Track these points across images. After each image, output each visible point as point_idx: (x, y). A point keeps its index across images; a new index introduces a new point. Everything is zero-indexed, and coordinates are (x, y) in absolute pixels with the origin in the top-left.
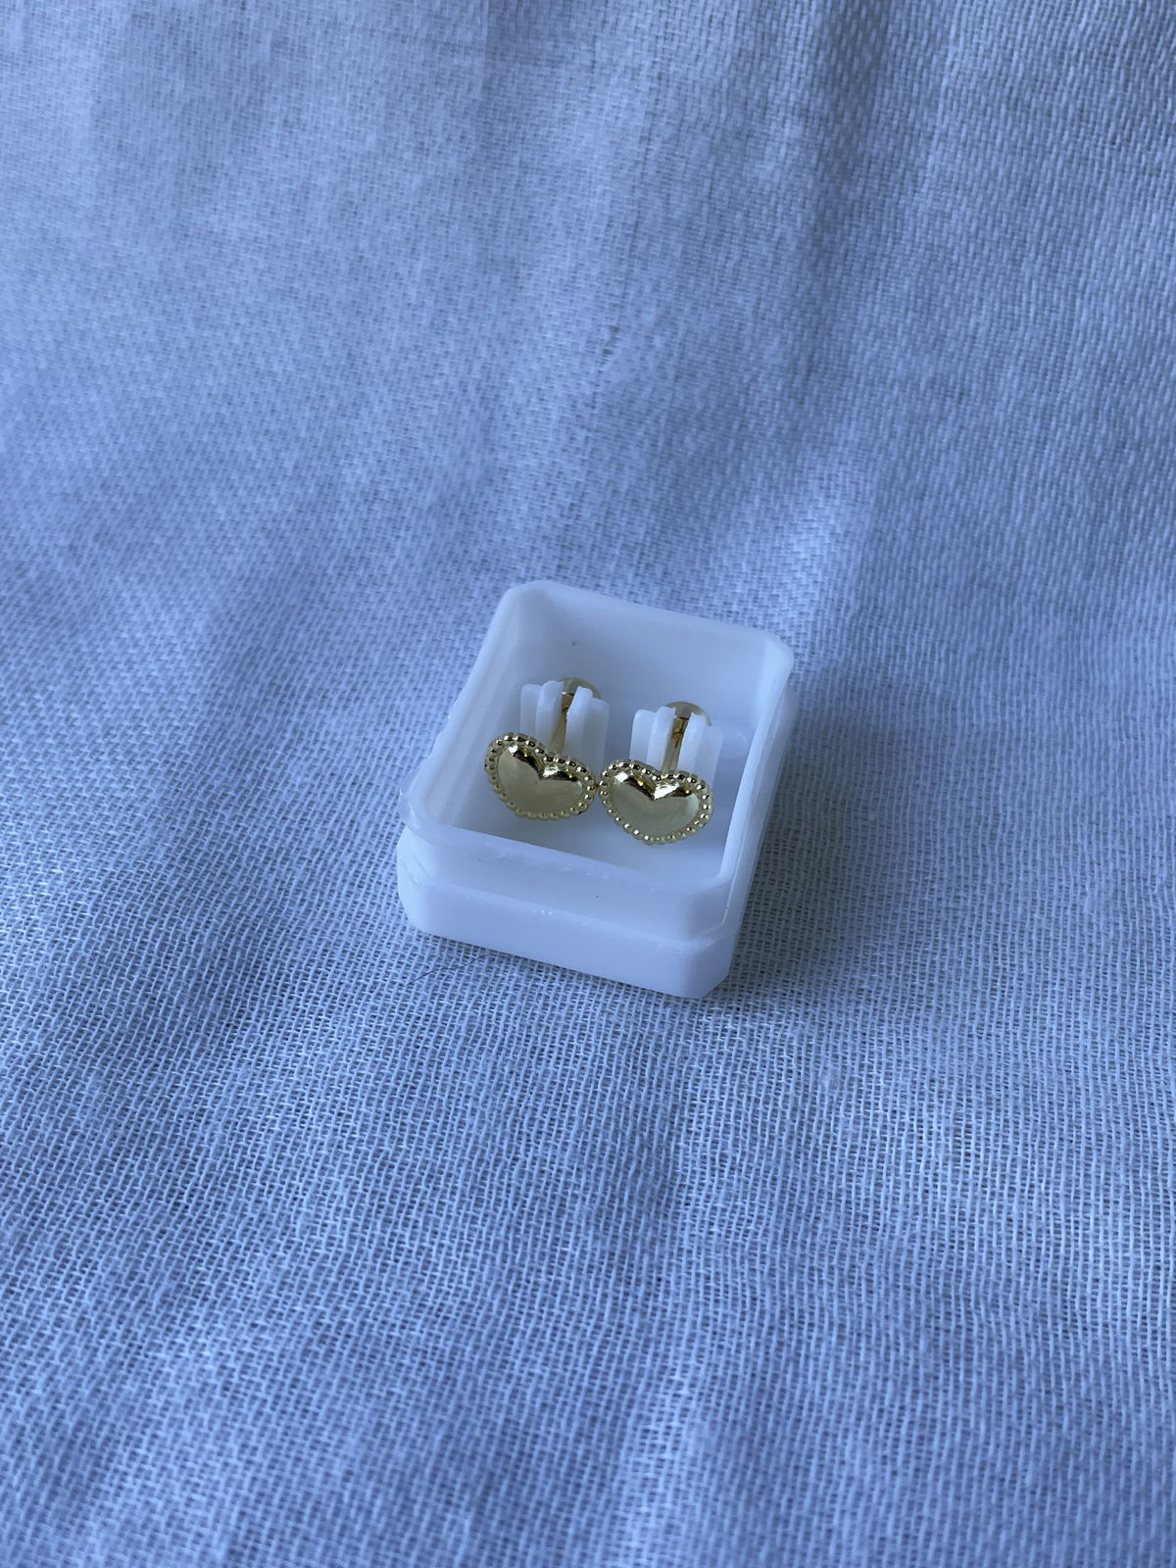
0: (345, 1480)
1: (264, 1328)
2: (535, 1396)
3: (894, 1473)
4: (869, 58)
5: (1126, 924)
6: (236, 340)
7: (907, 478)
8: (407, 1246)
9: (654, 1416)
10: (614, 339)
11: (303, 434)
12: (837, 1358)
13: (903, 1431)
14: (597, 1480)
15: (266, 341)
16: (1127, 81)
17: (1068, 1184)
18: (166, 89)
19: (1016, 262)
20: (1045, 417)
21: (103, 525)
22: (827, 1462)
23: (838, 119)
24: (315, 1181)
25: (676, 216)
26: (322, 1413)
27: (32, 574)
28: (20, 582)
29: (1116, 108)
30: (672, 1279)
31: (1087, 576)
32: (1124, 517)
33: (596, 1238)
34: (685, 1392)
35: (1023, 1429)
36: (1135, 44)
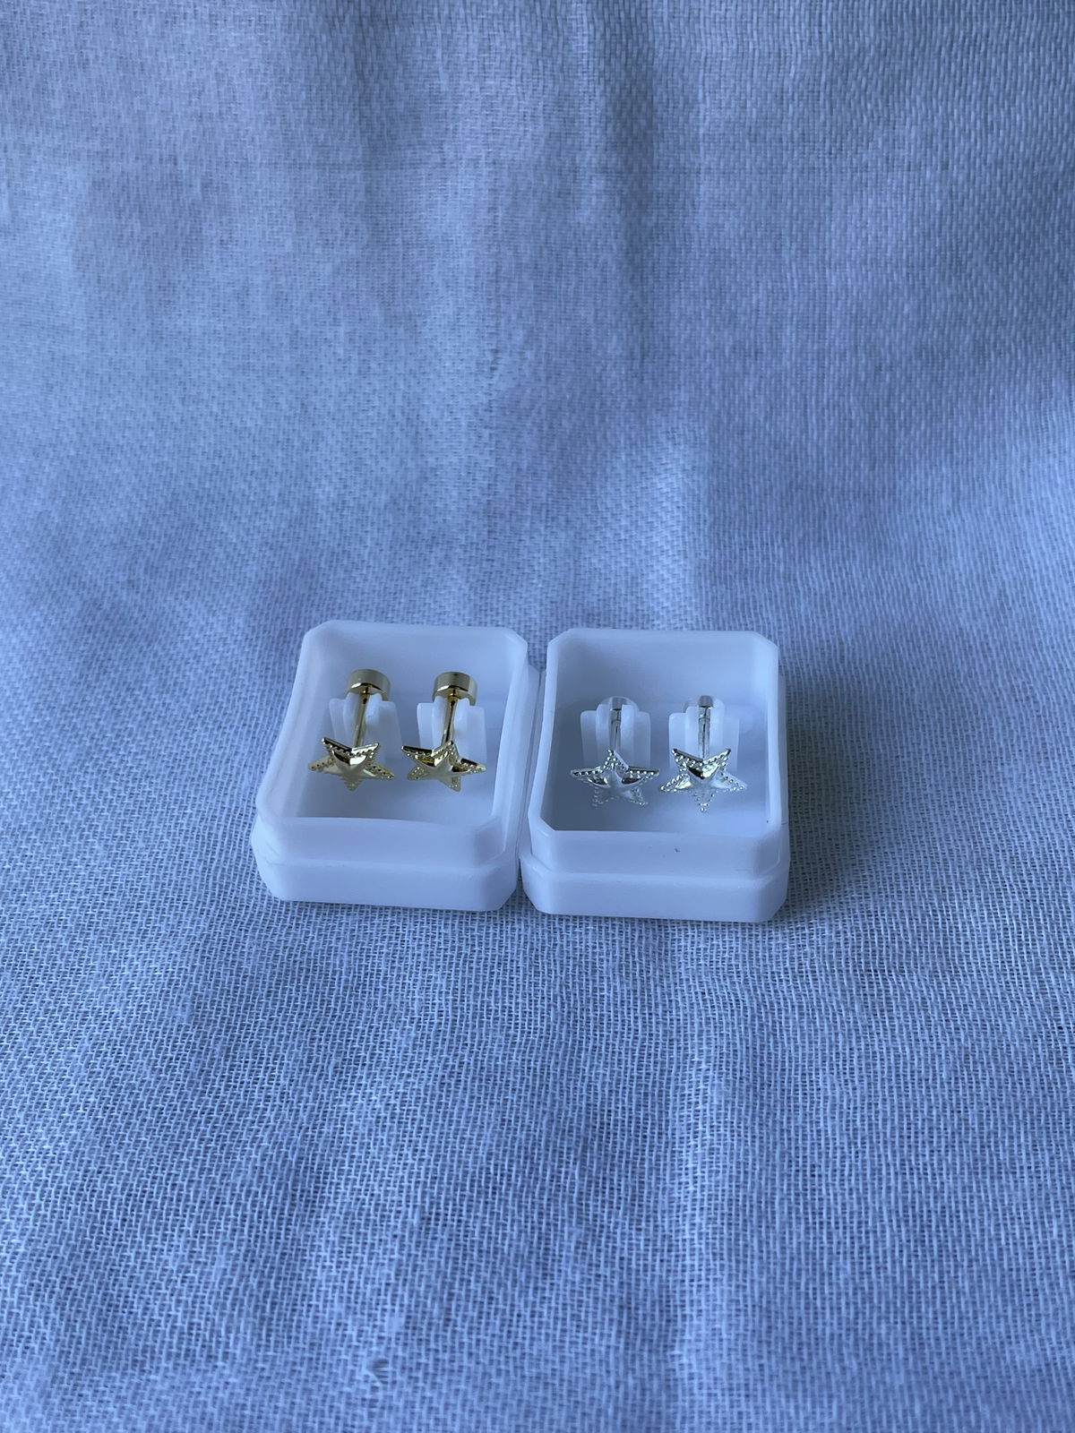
0: (489, 1159)
1: (409, 1076)
2: (603, 1087)
3: (854, 1089)
4: (643, 122)
5: (945, 707)
6: (215, 409)
7: (729, 421)
8: (493, 1008)
9: (686, 1085)
10: (496, 359)
11: (280, 469)
12: (802, 1027)
13: (855, 1062)
14: (656, 1131)
15: (238, 405)
16: (831, 108)
17: (936, 883)
18: (127, 232)
19: (777, 251)
20: (820, 356)
21: (148, 561)
22: (808, 1092)
23: (630, 170)
24: (420, 978)
25: (525, 260)
26: (463, 1121)
27: (106, 606)
28: (99, 613)
29: (827, 128)
30: (679, 999)
31: (872, 468)
32: (891, 420)
33: (621, 983)
34: (704, 1066)
35: (935, 1046)
36: (832, 81)
